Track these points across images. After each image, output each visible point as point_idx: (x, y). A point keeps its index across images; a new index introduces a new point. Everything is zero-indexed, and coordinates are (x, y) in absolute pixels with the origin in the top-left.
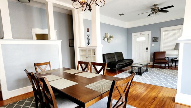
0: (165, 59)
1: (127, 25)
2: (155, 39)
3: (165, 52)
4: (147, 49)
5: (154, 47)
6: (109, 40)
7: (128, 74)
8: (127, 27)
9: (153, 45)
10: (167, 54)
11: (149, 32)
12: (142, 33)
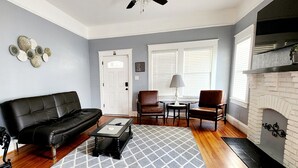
0: (156, 105)
1: (88, 33)
2: (140, 67)
3: (156, 92)
4: (127, 84)
5: (138, 83)
6: (37, 59)
7: (87, 155)
8: (88, 37)
9: (137, 78)
10: (159, 94)
11: (129, 52)
12: (117, 52)
